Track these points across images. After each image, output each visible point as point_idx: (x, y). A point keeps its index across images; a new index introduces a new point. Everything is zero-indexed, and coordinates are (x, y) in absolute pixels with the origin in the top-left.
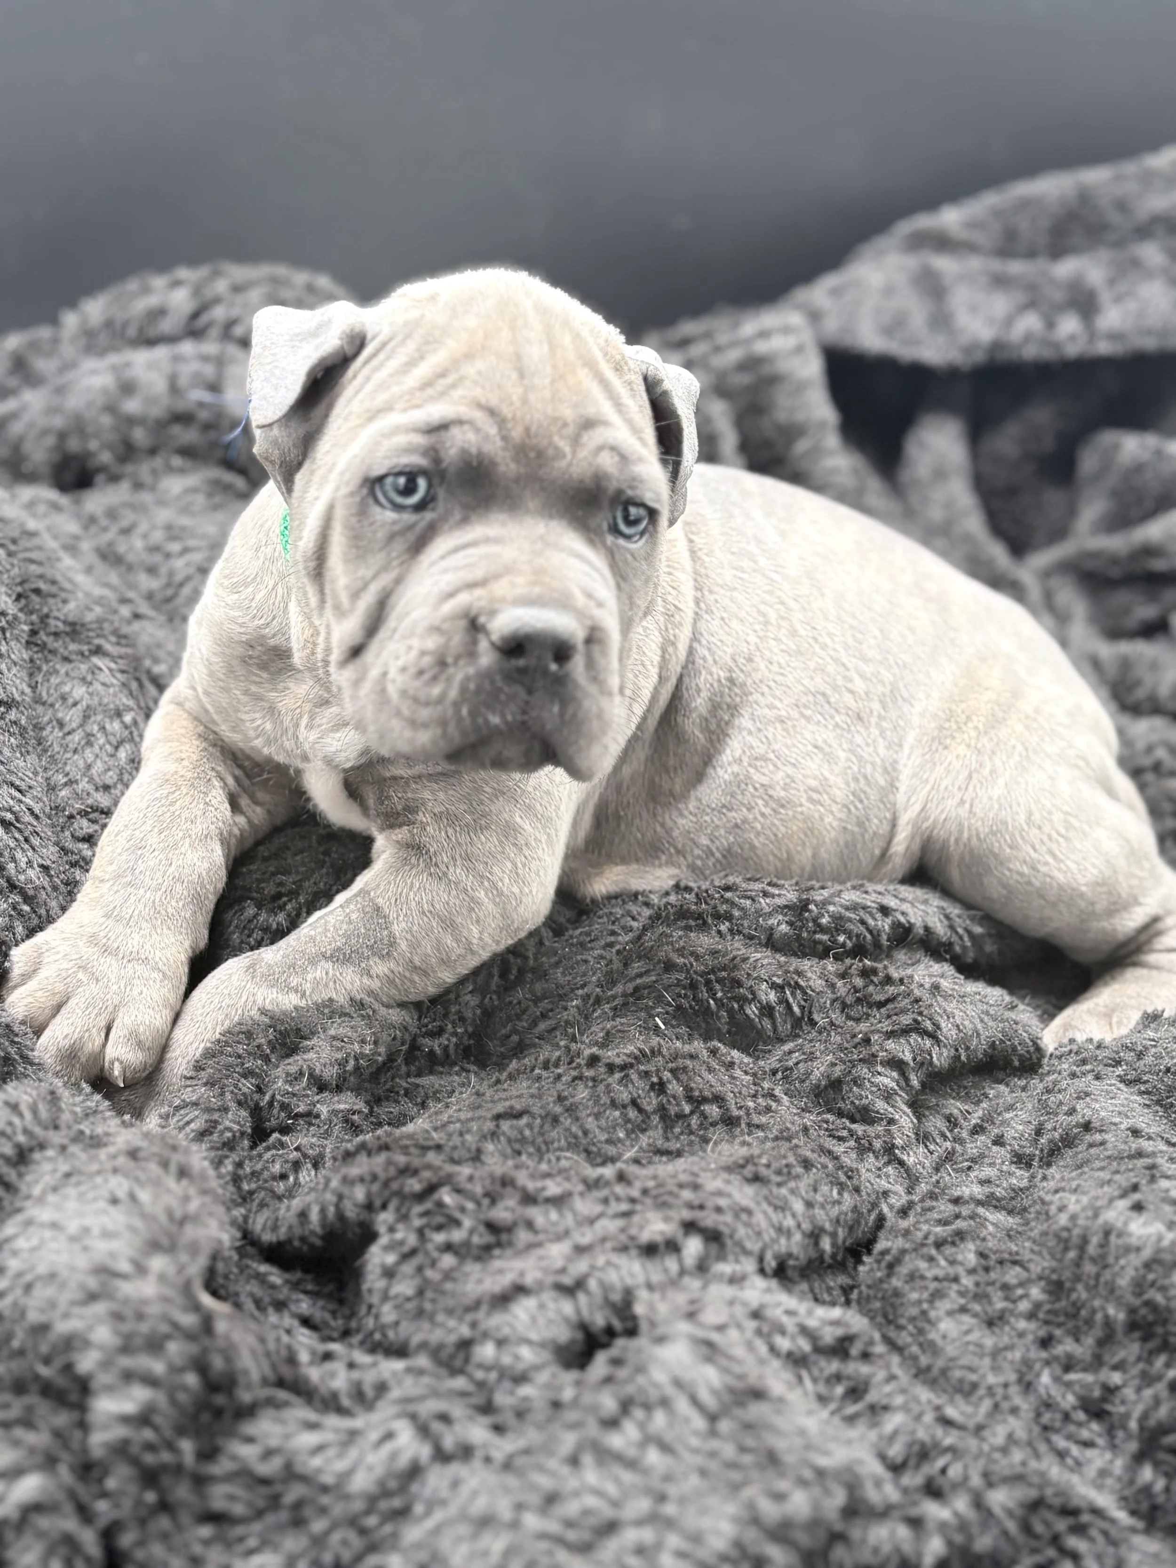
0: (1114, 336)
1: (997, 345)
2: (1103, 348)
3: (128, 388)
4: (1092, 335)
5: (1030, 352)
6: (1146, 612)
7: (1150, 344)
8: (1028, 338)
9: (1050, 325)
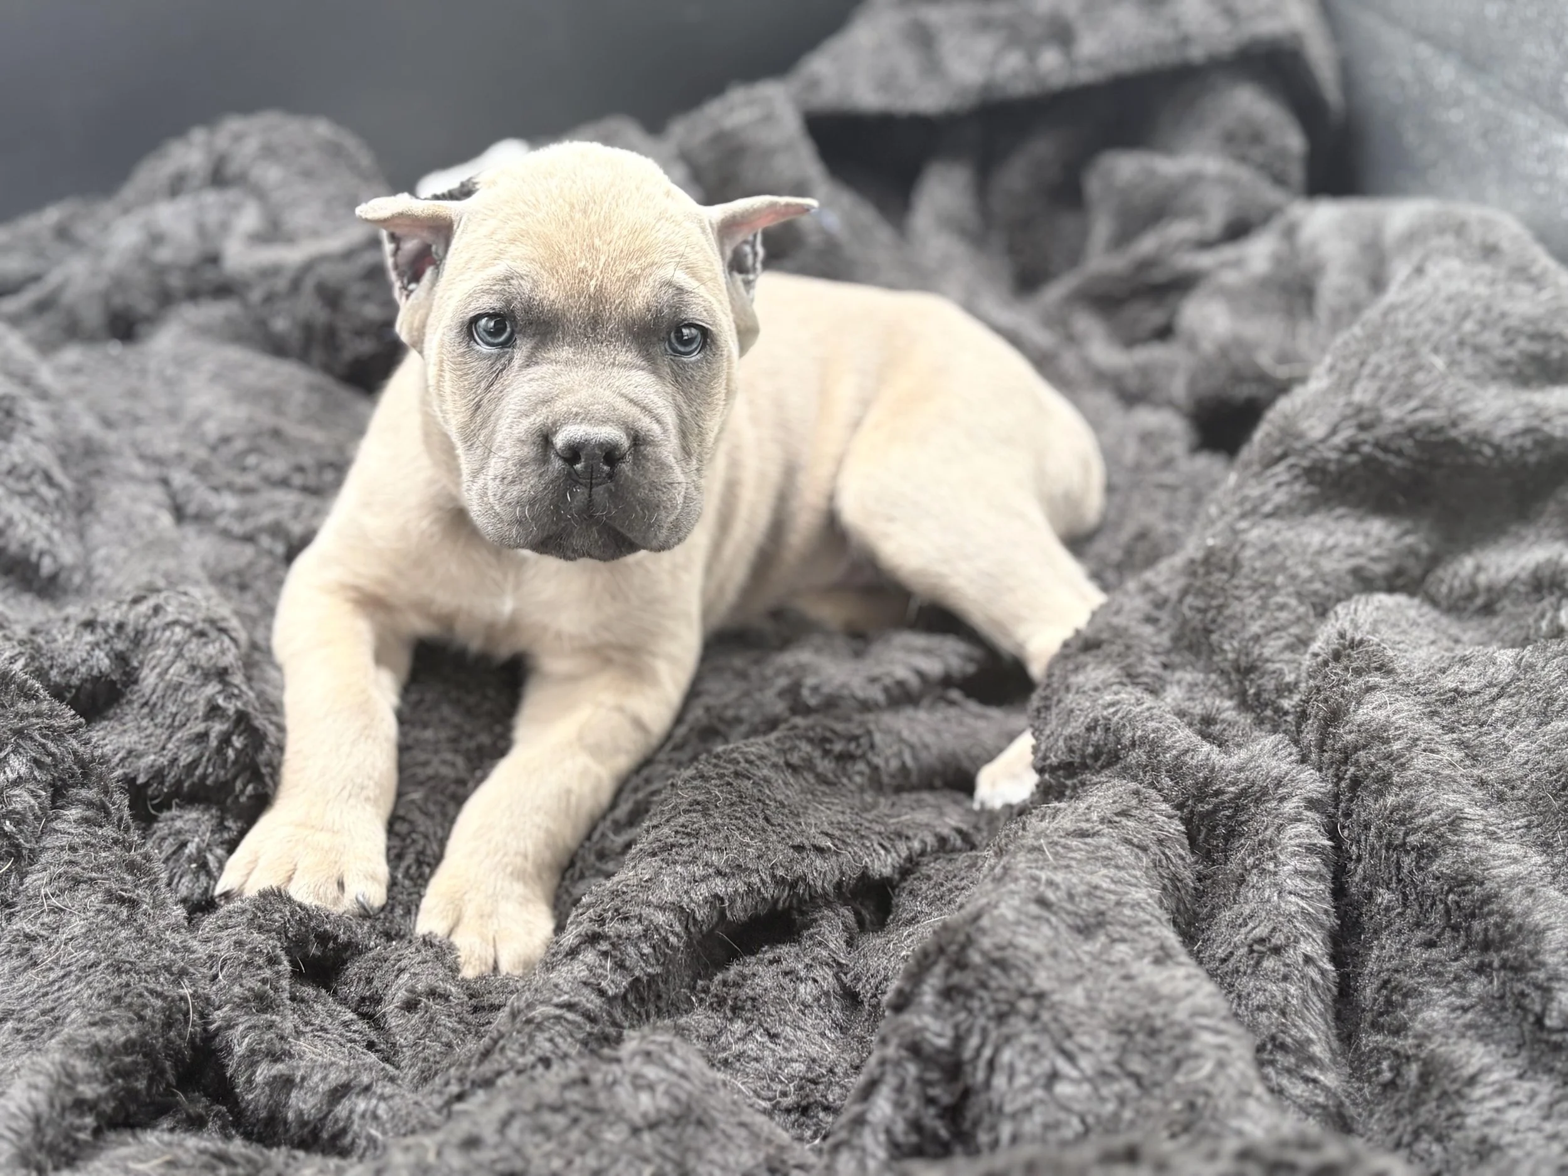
0: (1093, 63)
1: (987, 87)
2: (1085, 75)
3: (157, 239)
4: (1073, 64)
5: (1021, 88)
6: (1155, 317)
7: (1126, 65)
8: (1016, 75)
9: (1032, 58)
